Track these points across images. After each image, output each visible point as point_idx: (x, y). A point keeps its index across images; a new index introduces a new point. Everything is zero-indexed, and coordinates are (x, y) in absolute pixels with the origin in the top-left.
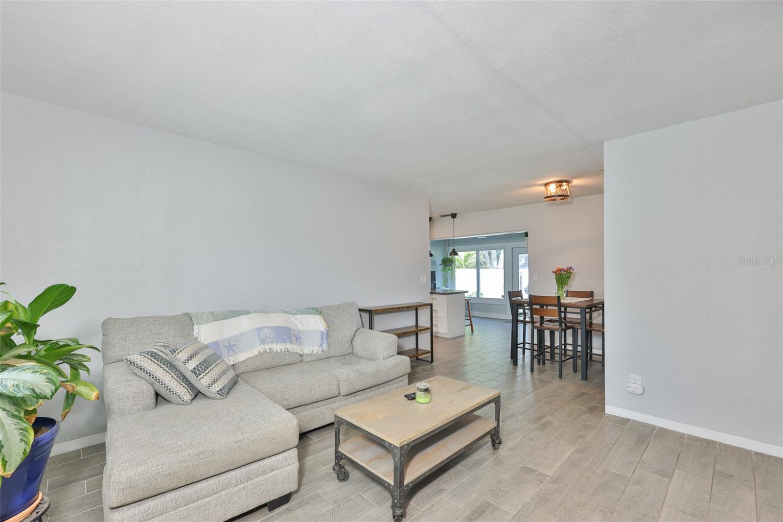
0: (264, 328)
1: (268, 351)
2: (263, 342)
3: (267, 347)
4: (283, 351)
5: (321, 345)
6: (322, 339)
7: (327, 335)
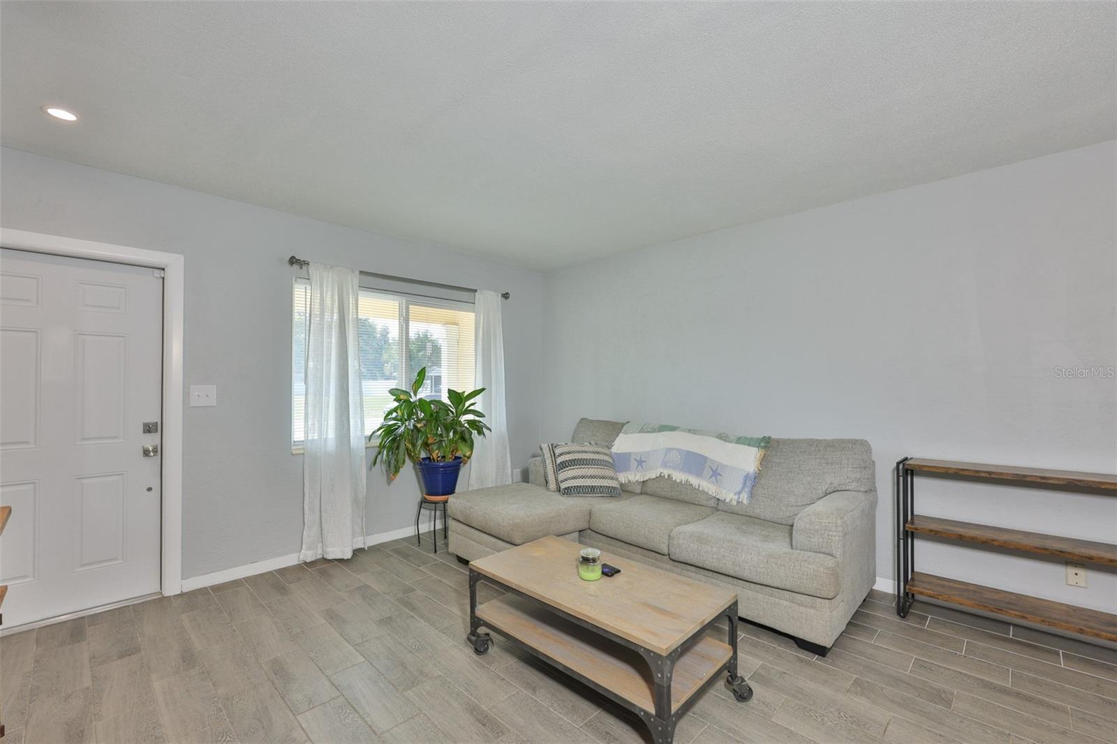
0: (673, 449)
1: (666, 477)
2: (665, 465)
3: (666, 472)
4: (683, 482)
5: (739, 493)
6: (745, 484)
7: (755, 482)
